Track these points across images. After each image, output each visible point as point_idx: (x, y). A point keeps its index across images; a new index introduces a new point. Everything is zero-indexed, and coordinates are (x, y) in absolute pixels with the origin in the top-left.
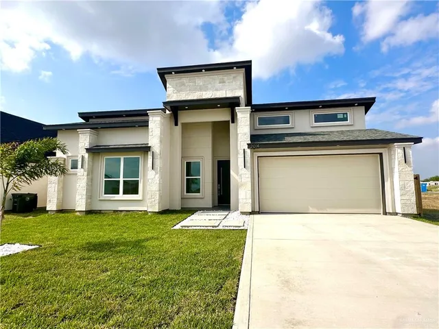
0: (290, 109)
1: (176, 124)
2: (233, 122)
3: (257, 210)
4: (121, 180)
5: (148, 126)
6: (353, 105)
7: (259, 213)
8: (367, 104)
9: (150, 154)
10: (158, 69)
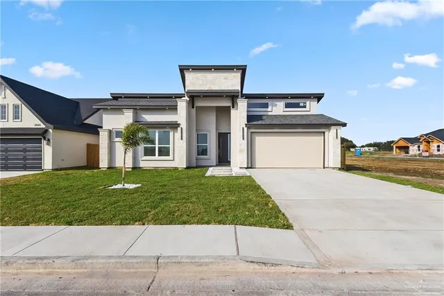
0: (269, 98)
1: (193, 107)
2: (233, 107)
3: (250, 166)
4: (157, 146)
5: (177, 109)
6: (310, 98)
7: (251, 168)
8: (319, 97)
9: (179, 129)
10: (179, 66)
